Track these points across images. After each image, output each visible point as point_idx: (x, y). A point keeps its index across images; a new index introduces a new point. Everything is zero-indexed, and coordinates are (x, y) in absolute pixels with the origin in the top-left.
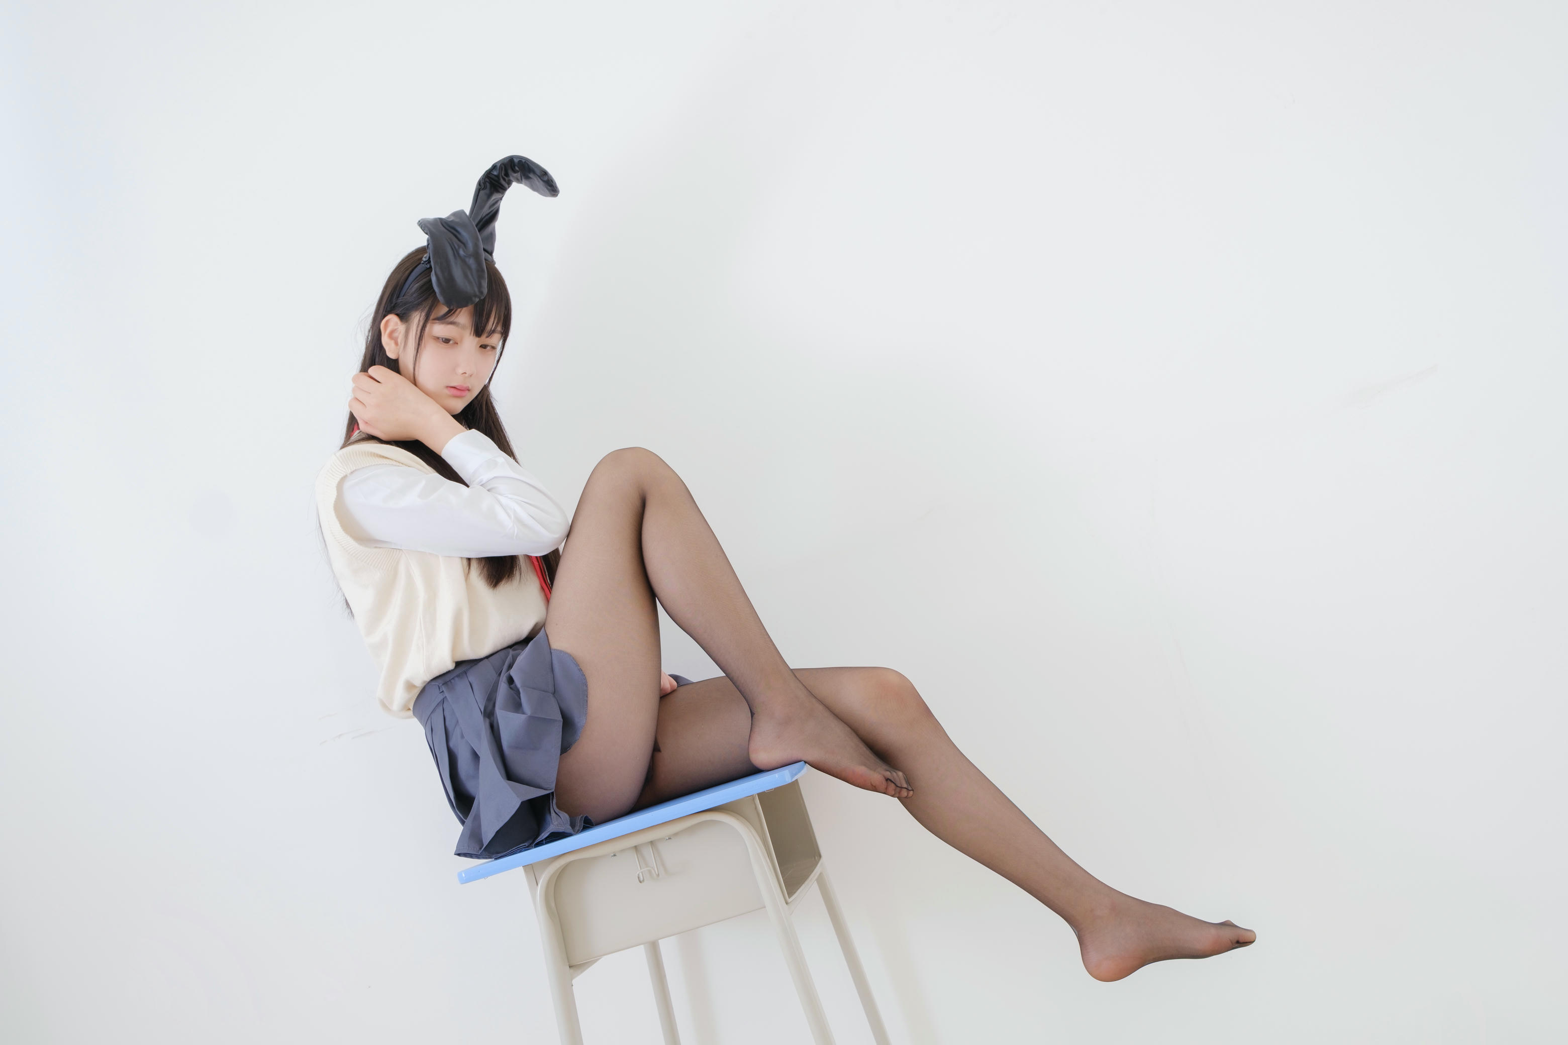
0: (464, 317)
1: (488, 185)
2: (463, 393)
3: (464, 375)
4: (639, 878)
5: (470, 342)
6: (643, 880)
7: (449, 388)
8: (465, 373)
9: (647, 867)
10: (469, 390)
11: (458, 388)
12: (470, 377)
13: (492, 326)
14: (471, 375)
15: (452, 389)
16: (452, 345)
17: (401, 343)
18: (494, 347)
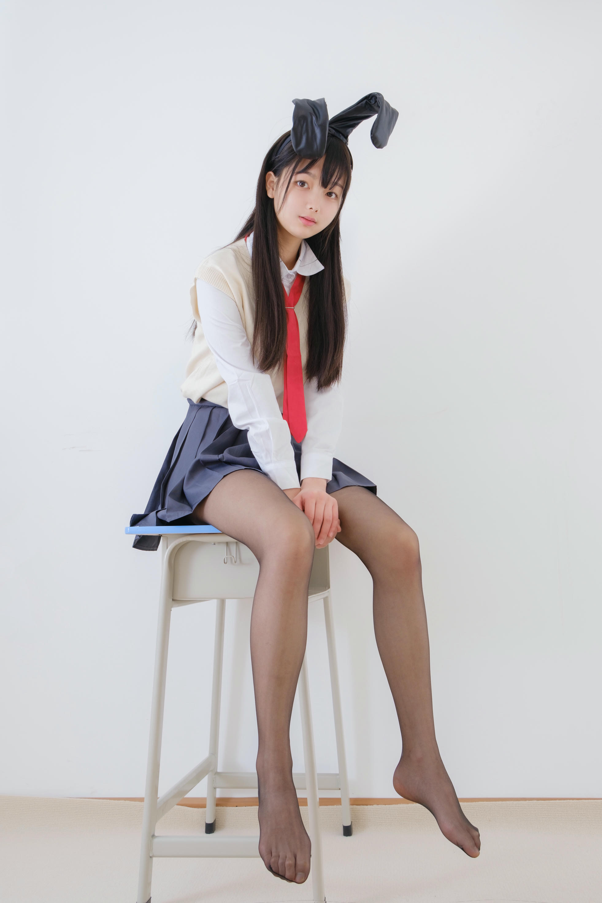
2: (310, 223)
4: (224, 560)
5: (317, 190)
6: (227, 563)
7: (300, 218)
8: (311, 208)
9: (231, 555)
10: (315, 223)
12: (315, 212)
13: (335, 179)
14: (316, 211)
15: (302, 219)
16: (305, 188)
17: (275, 189)
18: (336, 196)
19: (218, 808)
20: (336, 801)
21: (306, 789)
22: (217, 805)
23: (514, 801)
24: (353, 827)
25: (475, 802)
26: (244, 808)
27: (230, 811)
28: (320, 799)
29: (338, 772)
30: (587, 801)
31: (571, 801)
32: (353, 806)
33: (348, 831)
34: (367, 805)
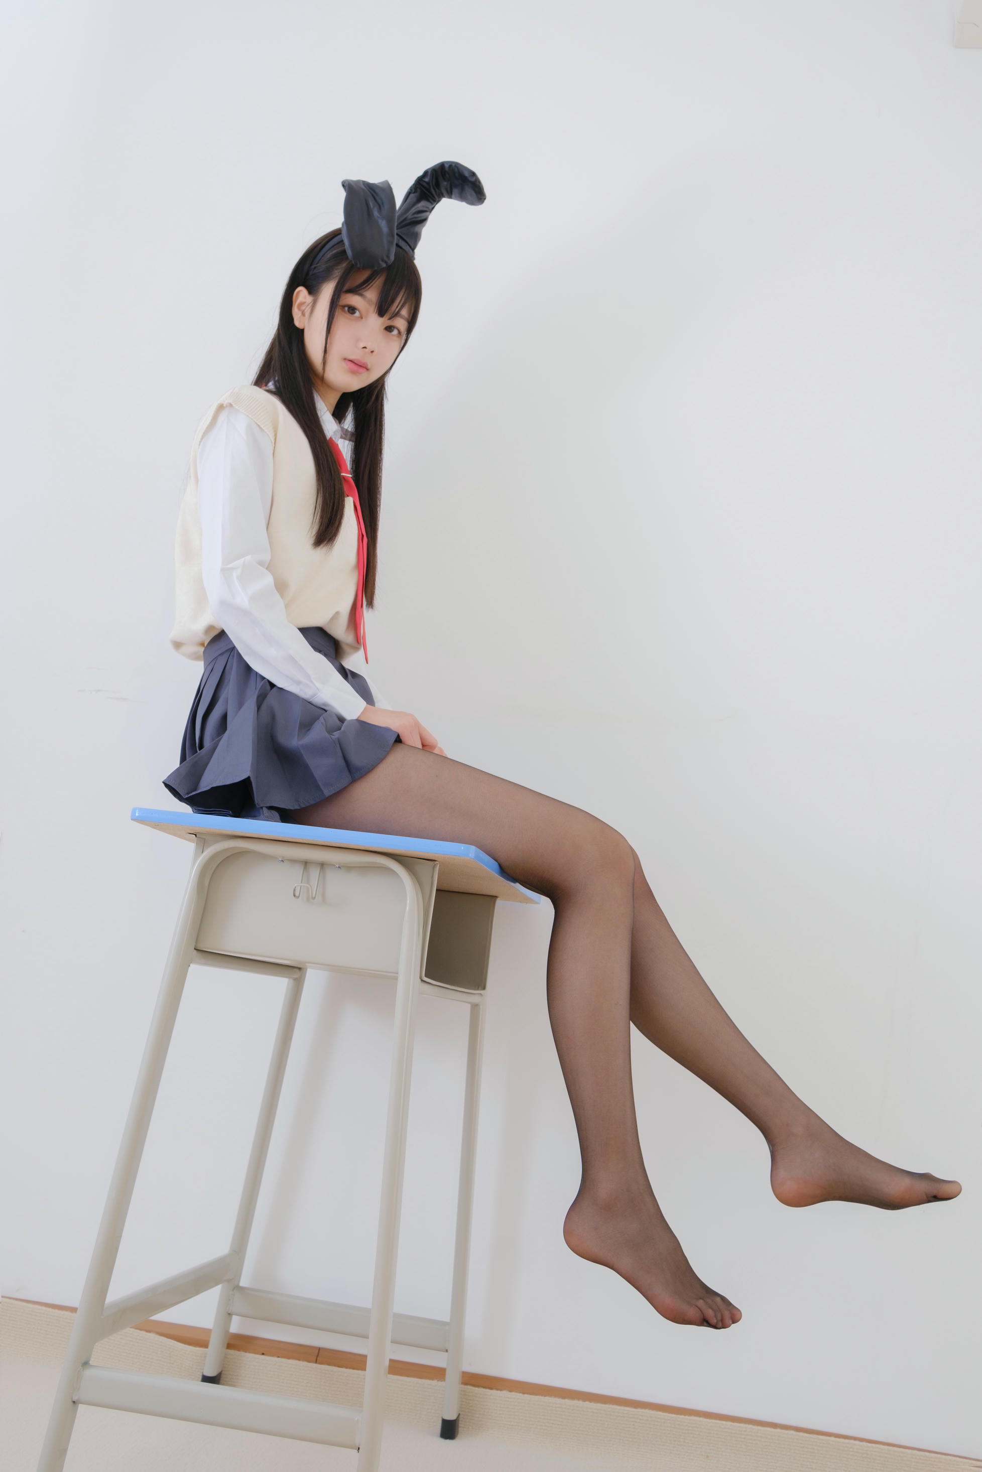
0: (372, 294)
1: (419, 190)
2: (361, 370)
3: (364, 349)
4: (294, 890)
5: (375, 322)
6: (298, 897)
7: (347, 361)
8: (365, 348)
9: (308, 884)
10: (367, 370)
11: (355, 362)
12: (370, 353)
13: (397, 307)
14: (372, 352)
15: (350, 363)
16: (356, 317)
17: (307, 314)
18: (399, 333)
19: (229, 1351)
20: (438, 1373)
21: (368, 1338)
22: (229, 1346)
23: (754, 1425)
24: (460, 1425)
25: (685, 1415)
26: (275, 1359)
27: (250, 1360)
28: (391, 1360)
29: (447, 1319)
30: (886, 1447)
31: (857, 1442)
32: (466, 1387)
33: (449, 1430)
34: (491, 1389)
